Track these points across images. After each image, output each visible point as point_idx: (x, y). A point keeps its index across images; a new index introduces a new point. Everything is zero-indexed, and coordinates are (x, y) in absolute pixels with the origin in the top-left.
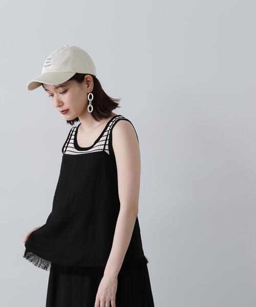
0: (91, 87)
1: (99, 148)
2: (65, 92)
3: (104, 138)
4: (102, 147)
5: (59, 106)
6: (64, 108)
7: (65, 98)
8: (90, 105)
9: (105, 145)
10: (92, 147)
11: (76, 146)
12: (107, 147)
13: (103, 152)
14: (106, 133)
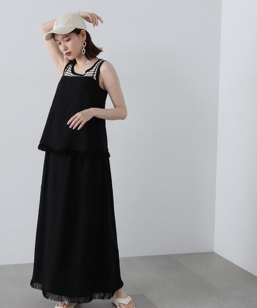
0: (85, 38)
1: (89, 74)
2: (68, 40)
3: (93, 70)
5: (65, 50)
6: (68, 51)
7: (69, 44)
8: (84, 49)
9: (94, 74)
12: (95, 75)
13: (92, 78)
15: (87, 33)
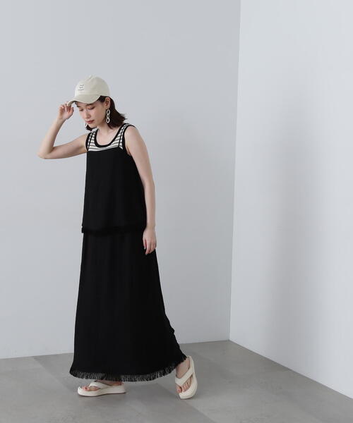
0: (109, 106)
1: (115, 145)
2: (93, 108)
3: (118, 138)
4: (117, 144)
5: (88, 118)
6: (91, 119)
7: (92, 113)
8: (108, 118)
9: (119, 143)
10: (110, 144)
11: (97, 145)
12: (121, 144)
13: (118, 147)
14: (119, 135)
15: (112, 100)
